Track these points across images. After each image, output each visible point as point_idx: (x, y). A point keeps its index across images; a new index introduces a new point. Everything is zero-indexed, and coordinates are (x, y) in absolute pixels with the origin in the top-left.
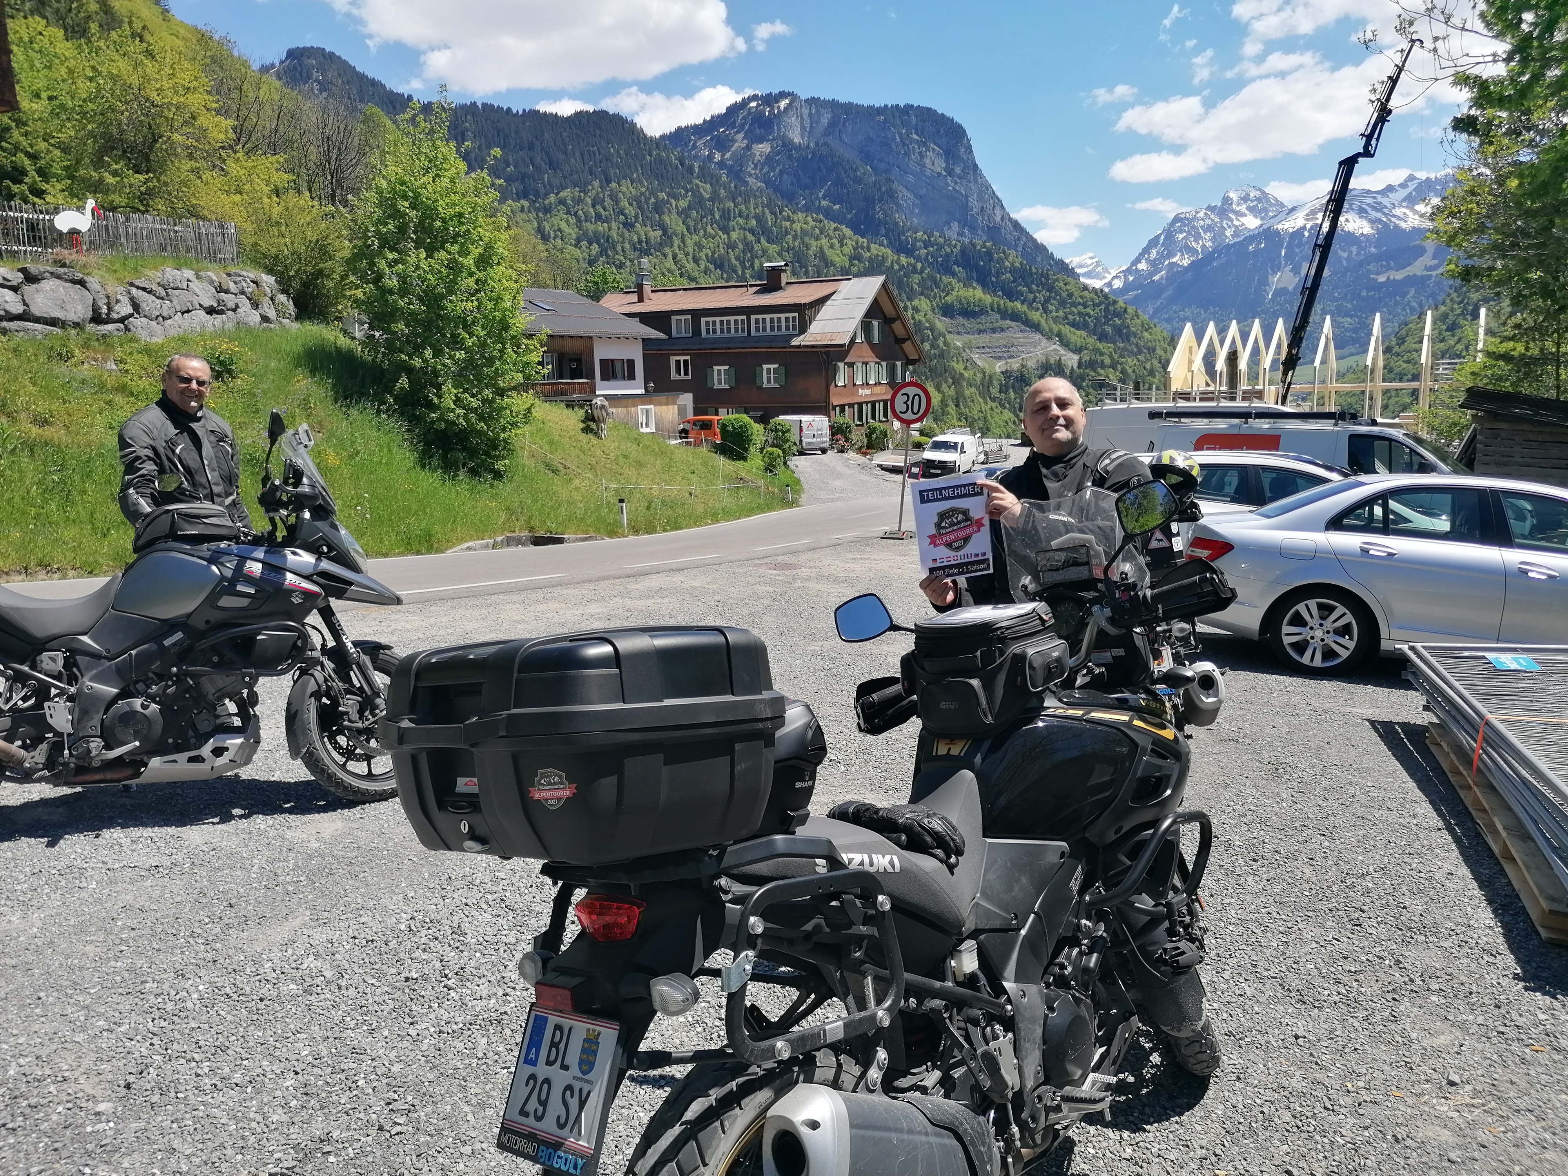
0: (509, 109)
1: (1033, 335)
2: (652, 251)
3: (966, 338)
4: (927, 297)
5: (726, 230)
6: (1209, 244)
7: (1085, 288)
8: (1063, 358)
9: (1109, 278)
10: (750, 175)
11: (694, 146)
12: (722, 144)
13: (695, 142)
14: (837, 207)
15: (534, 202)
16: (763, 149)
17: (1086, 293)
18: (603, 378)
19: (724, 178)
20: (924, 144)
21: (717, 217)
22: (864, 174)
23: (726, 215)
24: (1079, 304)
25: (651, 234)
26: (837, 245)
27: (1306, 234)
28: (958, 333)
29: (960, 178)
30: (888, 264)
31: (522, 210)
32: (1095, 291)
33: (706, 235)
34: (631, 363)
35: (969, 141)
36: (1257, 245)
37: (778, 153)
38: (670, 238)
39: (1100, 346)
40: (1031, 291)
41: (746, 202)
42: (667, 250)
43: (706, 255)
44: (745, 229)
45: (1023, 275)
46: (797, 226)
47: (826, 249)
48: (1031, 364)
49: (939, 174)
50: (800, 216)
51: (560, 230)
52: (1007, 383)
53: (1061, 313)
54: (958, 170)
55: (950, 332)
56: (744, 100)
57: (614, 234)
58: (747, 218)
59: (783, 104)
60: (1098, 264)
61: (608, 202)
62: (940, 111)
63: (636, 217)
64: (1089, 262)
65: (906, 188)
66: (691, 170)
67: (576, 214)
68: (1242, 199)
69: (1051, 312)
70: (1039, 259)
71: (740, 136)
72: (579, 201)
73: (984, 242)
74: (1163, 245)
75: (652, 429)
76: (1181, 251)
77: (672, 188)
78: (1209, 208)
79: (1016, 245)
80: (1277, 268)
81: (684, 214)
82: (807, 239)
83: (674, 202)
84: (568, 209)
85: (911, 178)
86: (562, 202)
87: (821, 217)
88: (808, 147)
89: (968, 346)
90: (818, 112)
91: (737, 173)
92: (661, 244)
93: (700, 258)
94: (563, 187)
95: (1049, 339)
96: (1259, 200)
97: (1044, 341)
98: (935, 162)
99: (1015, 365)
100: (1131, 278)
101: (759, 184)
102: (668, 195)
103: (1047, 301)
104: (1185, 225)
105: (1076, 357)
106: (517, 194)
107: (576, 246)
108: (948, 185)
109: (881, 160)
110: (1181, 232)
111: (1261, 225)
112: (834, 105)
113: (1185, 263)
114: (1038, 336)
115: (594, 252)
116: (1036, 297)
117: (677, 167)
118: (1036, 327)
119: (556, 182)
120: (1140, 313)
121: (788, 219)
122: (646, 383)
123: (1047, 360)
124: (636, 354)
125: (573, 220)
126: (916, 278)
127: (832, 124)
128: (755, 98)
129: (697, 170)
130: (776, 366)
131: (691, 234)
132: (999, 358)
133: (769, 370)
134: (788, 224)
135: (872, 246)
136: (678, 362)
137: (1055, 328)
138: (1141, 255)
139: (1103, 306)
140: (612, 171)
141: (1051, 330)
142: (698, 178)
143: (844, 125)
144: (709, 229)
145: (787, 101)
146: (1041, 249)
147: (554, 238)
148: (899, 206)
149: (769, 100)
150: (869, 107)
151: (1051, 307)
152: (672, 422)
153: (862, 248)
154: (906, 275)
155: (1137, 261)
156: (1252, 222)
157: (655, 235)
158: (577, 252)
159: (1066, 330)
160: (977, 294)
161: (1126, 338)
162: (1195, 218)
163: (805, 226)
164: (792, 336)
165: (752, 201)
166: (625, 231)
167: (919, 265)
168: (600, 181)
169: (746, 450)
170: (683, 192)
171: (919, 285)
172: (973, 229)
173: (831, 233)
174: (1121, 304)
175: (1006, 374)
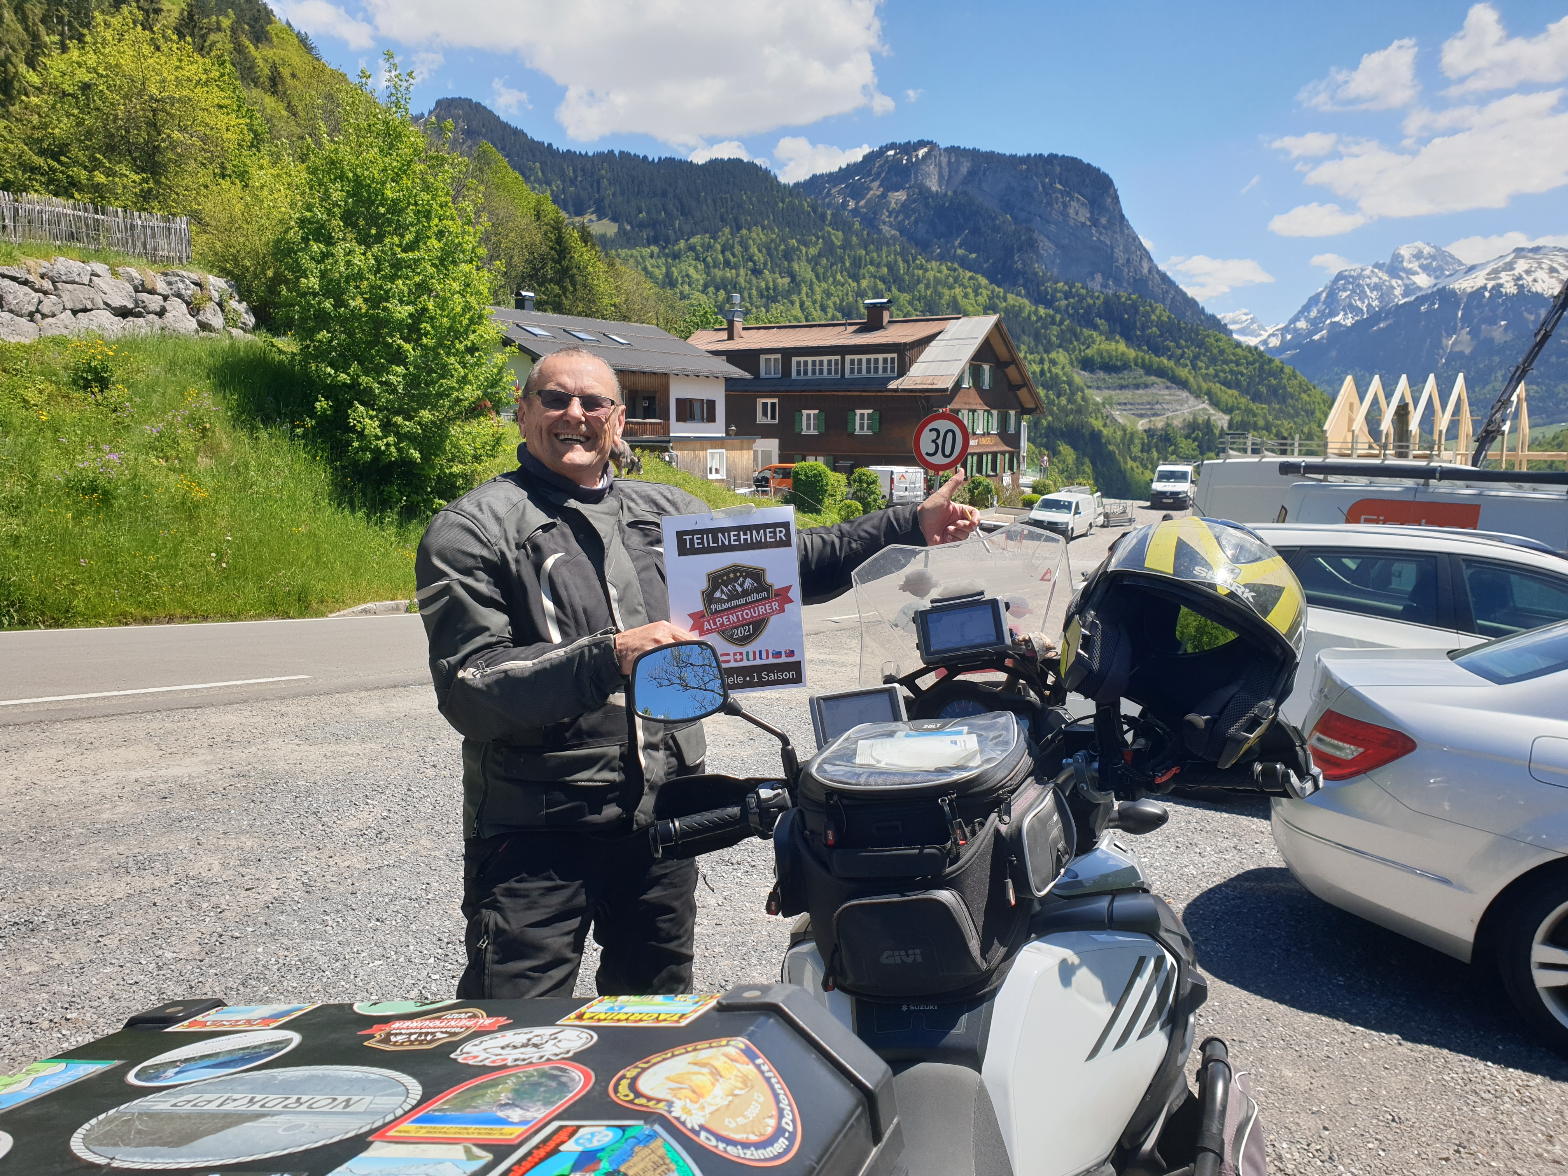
0: (645, 157)
1: (1180, 392)
2: (780, 298)
3: (1107, 393)
4: (1066, 350)
5: (856, 278)
6: (1375, 303)
7: (1238, 345)
8: (1212, 418)
9: (1265, 335)
10: (884, 223)
11: (829, 194)
12: (857, 192)
13: (829, 190)
14: (974, 256)
15: (664, 248)
16: (899, 196)
17: (1239, 351)
18: (679, 419)
19: (857, 226)
20: (1068, 194)
21: (848, 265)
22: (1004, 222)
23: (857, 263)
24: (1231, 361)
25: (780, 281)
26: (972, 295)
27: (1487, 294)
28: (1098, 388)
29: (1105, 228)
30: (1025, 314)
31: (652, 257)
32: (1249, 348)
33: (836, 283)
34: (711, 404)
35: (1116, 191)
36: (1430, 306)
37: (915, 201)
38: (798, 285)
39: (1253, 406)
40: (1179, 346)
41: (878, 250)
42: (795, 298)
43: (835, 303)
44: (875, 277)
45: (1171, 330)
46: (930, 275)
47: (959, 298)
48: (1177, 423)
49: (1083, 224)
50: (934, 264)
51: (688, 276)
52: (1150, 442)
53: (1211, 371)
54: (1103, 221)
55: (1089, 387)
56: (881, 148)
57: (741, 280)
58: (878, 266)
59: (921, 152)
60: (1253, 321)
61: (738, 249)
62: (1085, 161)
63: (765, 264)
64: (1244, 318)
65: (1048, 237)
66: (823, 217)
67: (704, 260)
68: (1414, 256)
69: (1200, 369)
70: (1189, 314)
71: (876, 184)
72: (708, 248)
73: (1130, 294)
74: (1324, 303)
75: (722, 475)
76: (1344, 310)
77: (803, 235)
78: (1377, 266)
79: (1164, 299)
80: (1454, 331)
81: (814, 261)
82: (940, 288)
83: (804, 250)
84: (697, 255)
85: (1053, 228)
86: (692, 248)
87: (956, 265)
88: (946, 195)
89: (1108, 402)
90: (957, 160)
91: (870, 221)
92: (788, 291)
93: (828, 306)
94: (693, 234)
95: (1198, 397)
96: (1433, 257)
97: (1192, 400)
98: (1078, 212)
99: (1159, 423)
100: (1289, 337)
101: (893, 232)
102: (799, 242)
103: (1196, 357)
104: (1349, 283)
105: (1227, 418)
106: (648, 239)
107: (703, 292)
108: (1092, 235)
109: (1022, 209)
110: (1345, 290)
111: (1435, 285)
112: (974, 154)
113: (1349, 322)
114: (1185, 394)
115: (720, 299)
116: (1184, 353)
117: (809, 215)
118: (1183, 385)
119: (687, 228)
120: (1298, 373)
121: (921, 267)
122: (728, 425)
123: (1195, 419)
124: (718, 395)
125: (701, 266)
126: (1055, 330)
127: (971, 173)
128: (893, 146)
129: (829, 217)
130: (870, 411)
131: (819, 281)
132: (1141, 416)
133: (862, 415)
134: (920, 272)
135: (1009, 296)
136: (765, 405)
137: (1205, 386)
138: (1301, 312)
139: (1257, 365)
140: (743, 218)
141: (1200, 388)
142: (830, 224)
143: (984, 174)
144: (839, 277)
145: (926, 150)
146: (1192, 303)
147: (682, 284)
148: (1040, 256)
149: (908, 148)
150: (1011, 156)
151: (1200, 364)
152: (747, 469)
153: (998, 297)
154: (1045, 327)
155: (1296, 319)
156: (1423, 281)
157: (784, 282)
158: (703, 298)
159: (1217, 388)
160: (1120, 347)
161: (1283, 400)
162: (1360, 276)
163: (939, 275)
164: (890, 379)
165: (885, 248)
166: (753, 277)
167: (1058, 317)
168: (731, 228)
169: (820, 502)
170: (814, 239)
171: (1057, 337)
172: (1118, 281)
173: (966, 281)
174: (1277, 362)
175: (1150, 432)
